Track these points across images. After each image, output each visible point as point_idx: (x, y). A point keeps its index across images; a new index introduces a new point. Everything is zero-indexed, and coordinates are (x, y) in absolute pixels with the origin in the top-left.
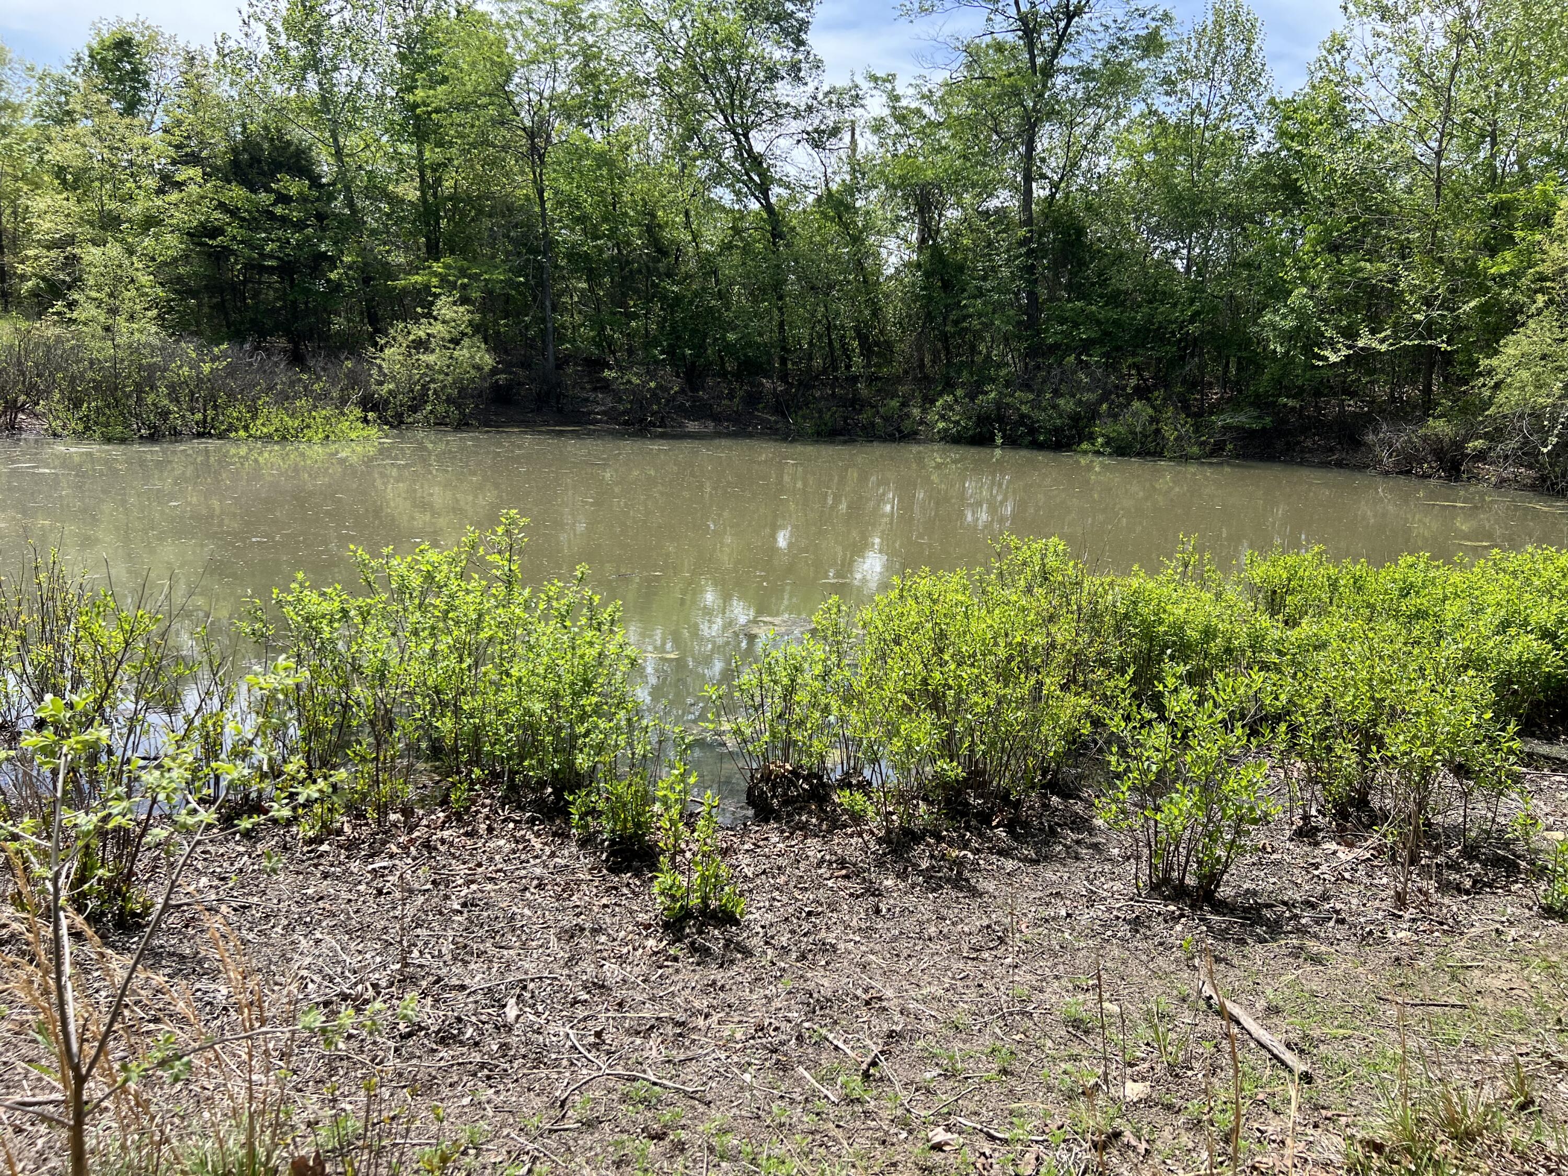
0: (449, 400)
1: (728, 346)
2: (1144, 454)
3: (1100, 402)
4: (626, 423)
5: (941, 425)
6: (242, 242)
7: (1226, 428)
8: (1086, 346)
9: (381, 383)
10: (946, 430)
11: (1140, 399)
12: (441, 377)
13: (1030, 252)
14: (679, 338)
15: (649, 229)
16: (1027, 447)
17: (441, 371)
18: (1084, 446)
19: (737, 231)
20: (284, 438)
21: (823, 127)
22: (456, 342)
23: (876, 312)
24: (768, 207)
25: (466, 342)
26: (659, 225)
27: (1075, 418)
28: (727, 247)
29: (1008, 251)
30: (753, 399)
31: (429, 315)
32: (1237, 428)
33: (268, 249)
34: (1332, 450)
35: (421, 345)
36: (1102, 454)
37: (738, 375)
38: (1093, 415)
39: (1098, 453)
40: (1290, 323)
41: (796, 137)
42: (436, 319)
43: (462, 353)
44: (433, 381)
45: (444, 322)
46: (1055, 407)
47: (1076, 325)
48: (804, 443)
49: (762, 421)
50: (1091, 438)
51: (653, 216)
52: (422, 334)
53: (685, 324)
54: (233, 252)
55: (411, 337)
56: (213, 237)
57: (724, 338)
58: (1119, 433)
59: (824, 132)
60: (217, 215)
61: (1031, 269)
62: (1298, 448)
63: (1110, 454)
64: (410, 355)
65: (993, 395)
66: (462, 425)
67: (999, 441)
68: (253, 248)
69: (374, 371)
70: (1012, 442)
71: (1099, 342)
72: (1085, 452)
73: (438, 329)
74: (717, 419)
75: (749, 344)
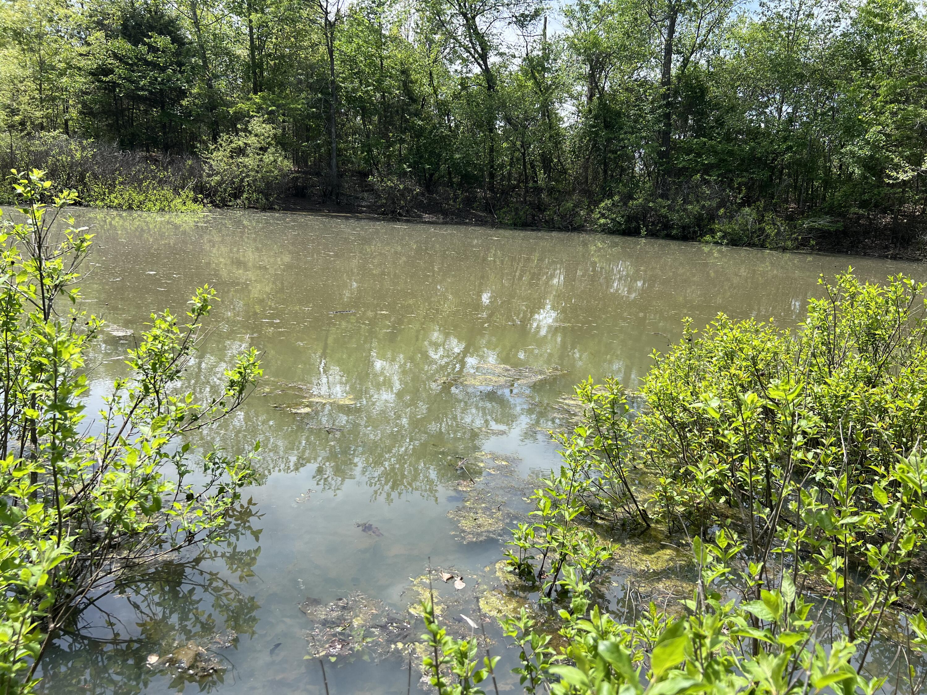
0: (259, 191)
1: (455, 165)
2: (751, 245)
3: (718, 208)
4: (383, 213)
5: (602, 221)
6: (124, 79)
7: (811, 230)
8: (707, 169)
9: (209, 176)
10: (604, 225)
11: (749, 206)
12: (253, 173)
13: (668, 104)
14: (421, 157)
15: (405, 84)
16: (663, 238)
17: (252, 170)
18: (708, 238)
19: (464, 86)
20: (130, 208)
21: (527, 13)
22: (263, 149)
23: (557, 144)
24: (486, 71)
25: (272, 150)
26: (412, 82)
27: (699, 219)
28: (456, 96)
29: (652, 103)
30: (469, 202)
31: (246, 130)
32: (818, 229)
33: (142, 83)
34: (887, 248)
35: (241, 151)
36: (721, 244)
37: (460, 185)
38: (712, 217)
39: (716, 243)
40: (867, 152)
41: (508, 21)
42: (250, 133)
43: (268, 158)
44: (248, 176)
45: (256, 135)
46: (685, 210)
47: (699, 155)
48: (505, 228)
49: (476, 216)
50: (712, 232)
51: (408, 76)
52: (240, 143)
53: (426, 148)
54: (119, 85)
55: (233, 145)
56: (106, 76)
57: (452, 158)
58: (734, 230)
59: (527, 16)
60: (110, 61)
61: (667, 116)
62: (861, 245)
63: (727, 244)
64: (232, 157)
65: (640, 200)
66: (268, 208)
67: (643, 232)
68: (132, 82)
69: (206, 168)
70: (653, 234)
71: (717, 166)
72: (707, 242)
73: (252, 140)
74: (445, 213)
75: (468, 163)
